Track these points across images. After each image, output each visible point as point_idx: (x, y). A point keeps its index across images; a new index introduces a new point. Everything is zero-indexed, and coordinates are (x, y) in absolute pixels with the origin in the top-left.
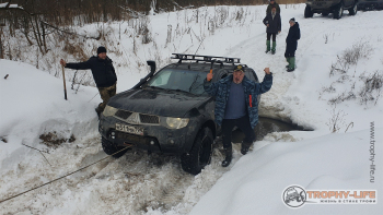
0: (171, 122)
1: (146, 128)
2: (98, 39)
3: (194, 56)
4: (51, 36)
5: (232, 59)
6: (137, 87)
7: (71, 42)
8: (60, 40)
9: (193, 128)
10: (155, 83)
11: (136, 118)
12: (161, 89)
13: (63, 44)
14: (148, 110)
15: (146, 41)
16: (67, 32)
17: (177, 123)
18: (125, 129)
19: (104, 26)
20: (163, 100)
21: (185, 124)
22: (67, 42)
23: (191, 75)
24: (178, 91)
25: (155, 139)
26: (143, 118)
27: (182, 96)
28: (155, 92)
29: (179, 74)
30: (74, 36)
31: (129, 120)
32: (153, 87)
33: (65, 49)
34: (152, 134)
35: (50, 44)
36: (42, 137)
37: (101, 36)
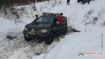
0: (43, 31)
1: (36, 33)
2: (21, 10)
3: (48, 13)
4: (8, 10)
5: (58, 14)
6: (33, 22)
7: (14, 11)
8: (11, 11)
9: (49, 32)
10: (38, 21)
11: (33, 30)
12: (39, 22)
13: (11, 12)
14: (36, 28)
15: (35, 10)
16: (12, 8)
17: (44, 31)
18: (30, 33)
19: (23, 6)
20: (40, 25)
21: (47, 31)
22: (13, 11)
23: (48, 18)
24: (44, 23)
25: (39, 36)
26: (35, 30)
27: (45, 24)
28: (38, 23)
29: (44, 18)
30: (15, 9)
31: (31, 31)
32: (37, 22)
33: (12, 13)
34: (38, 34)
35: (8, 12)
36: (7, 37)
37: (22, 9)
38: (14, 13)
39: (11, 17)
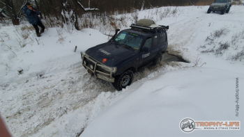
7: (112, 21)
13: (110, 22)
16: (111, 18)
30: (113, 19)
33: (110, 24)
35: (106, 22)
37: (122, 20)
38: (112, 24)
39: (109, 28)
